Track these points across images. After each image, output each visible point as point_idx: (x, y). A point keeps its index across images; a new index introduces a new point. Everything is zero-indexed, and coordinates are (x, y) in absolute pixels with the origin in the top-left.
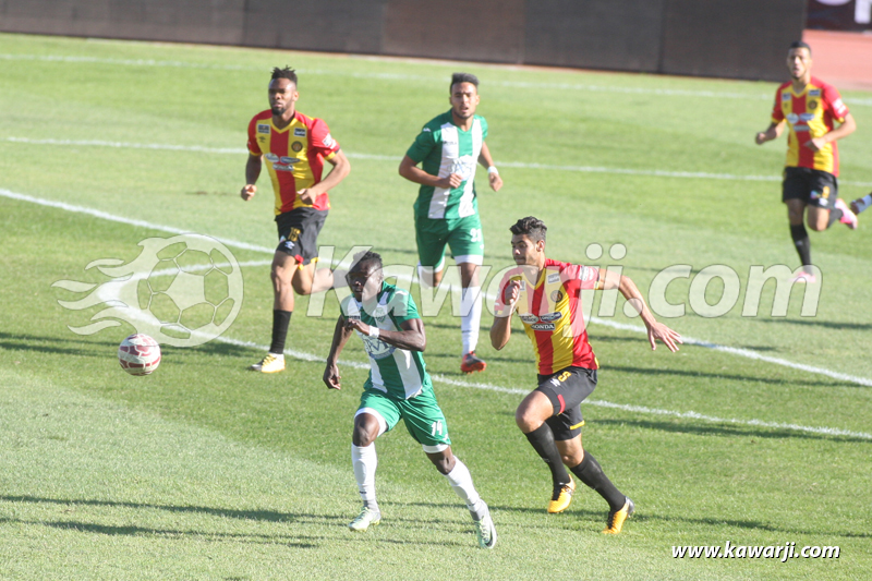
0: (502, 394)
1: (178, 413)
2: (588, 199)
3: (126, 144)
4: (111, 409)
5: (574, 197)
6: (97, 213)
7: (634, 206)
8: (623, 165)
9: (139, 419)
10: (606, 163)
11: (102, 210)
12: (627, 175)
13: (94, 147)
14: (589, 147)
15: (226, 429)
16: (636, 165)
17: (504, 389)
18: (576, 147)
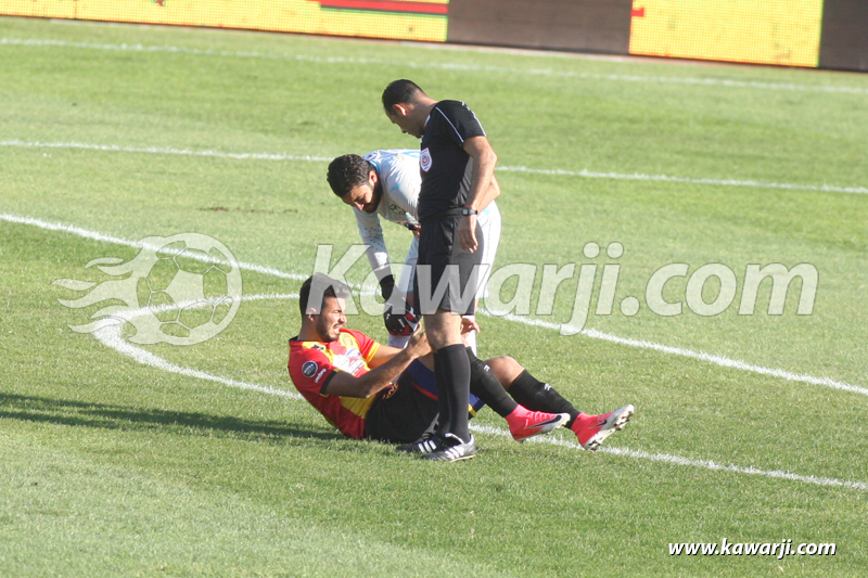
0: (644, 461)
1: (211, 483)
2: (734, 220)
3: (115, 147)
4: (121, 476)
5: (717, 217)
6: (83, 233)
7: (798, 230)
8: (780, 179)
9: (161, 490)
10: (755, 176)
11: (89, 229)
12: (785, 190)
13: (73, 150)
14: (732, 156)
15: (278, 502)
16: (795, 179)
17: (645, 455)
18: (712, 155)
